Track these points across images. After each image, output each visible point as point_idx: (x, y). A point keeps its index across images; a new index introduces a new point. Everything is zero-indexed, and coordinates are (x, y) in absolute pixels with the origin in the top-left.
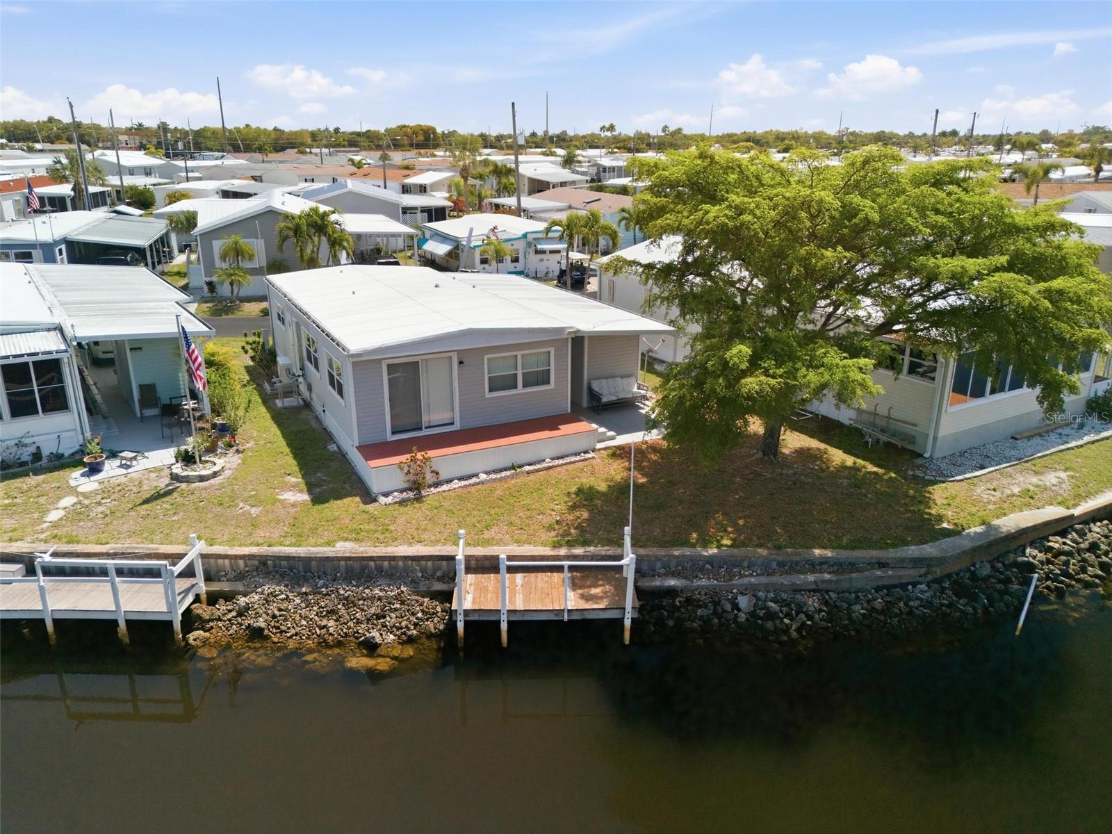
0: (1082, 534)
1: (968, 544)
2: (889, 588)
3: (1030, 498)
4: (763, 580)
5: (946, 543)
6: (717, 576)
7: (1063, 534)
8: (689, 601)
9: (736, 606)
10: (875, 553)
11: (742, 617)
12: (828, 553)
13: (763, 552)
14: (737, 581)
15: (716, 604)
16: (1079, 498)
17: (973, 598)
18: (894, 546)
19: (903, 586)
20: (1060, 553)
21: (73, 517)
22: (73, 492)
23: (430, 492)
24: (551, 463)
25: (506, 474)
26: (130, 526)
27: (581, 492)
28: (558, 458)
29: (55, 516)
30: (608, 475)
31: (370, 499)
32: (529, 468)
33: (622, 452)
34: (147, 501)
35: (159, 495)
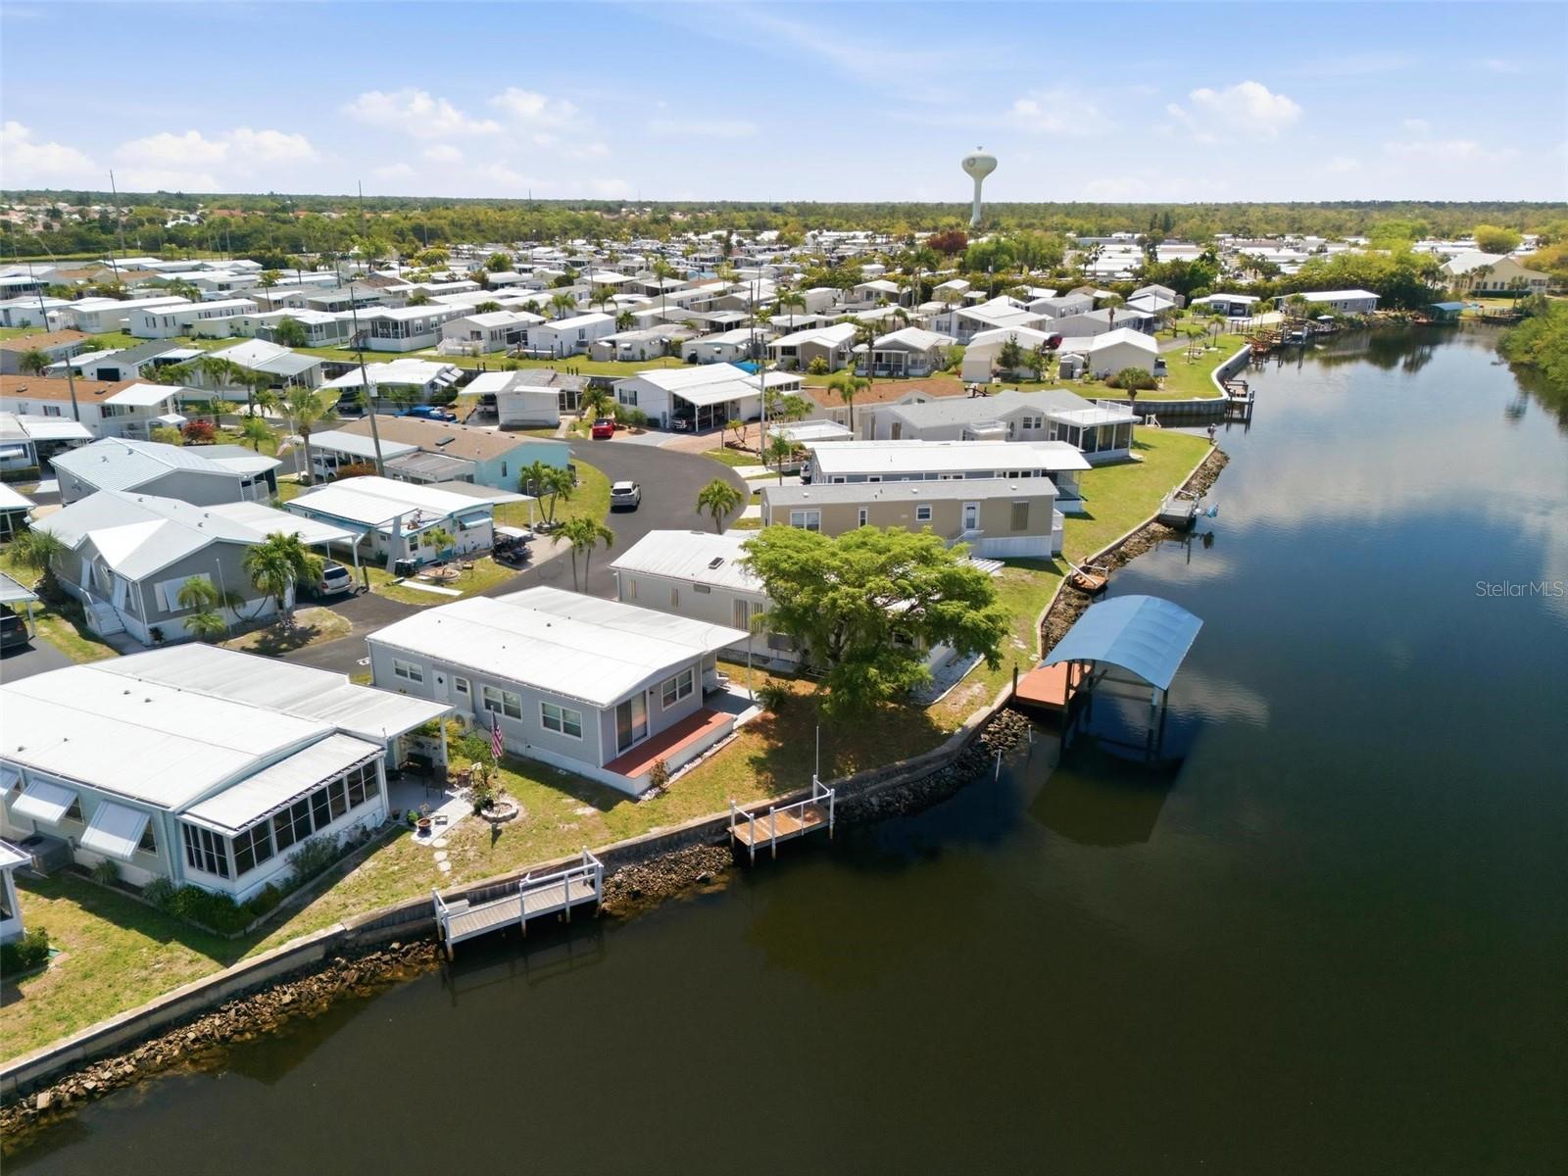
0: (1000, 719)
1: (960, 741)
2: (934, 773)
3: (972, 704)
4: (878, 786)
5: (950, 741)
6: (856, 790)
7: (992, 722)
8: (847, 808)
9: (871, 804)
10: (922, 757)
11: (877, 808)
12: (903, 763)
13: (873, 771)
14: (866, 790)
15: (861, 805)
16: (993, 698)
17: (969, 768)
18: (929, 750)
19: (940, 771)
20: (995, 733)
21: (459, 863)
22: (433, 849)
23: (666, 785)
24: (717, 747)
25: (698, 761)
26: (506, 858)
27: (754, 761)
28: (718, 742)
29: (445, 866)
30: (757, 745)
31: (635, 799)
32: (707, 754)
33: (751, 728)
34: (494, 840)
35: (496, 834)
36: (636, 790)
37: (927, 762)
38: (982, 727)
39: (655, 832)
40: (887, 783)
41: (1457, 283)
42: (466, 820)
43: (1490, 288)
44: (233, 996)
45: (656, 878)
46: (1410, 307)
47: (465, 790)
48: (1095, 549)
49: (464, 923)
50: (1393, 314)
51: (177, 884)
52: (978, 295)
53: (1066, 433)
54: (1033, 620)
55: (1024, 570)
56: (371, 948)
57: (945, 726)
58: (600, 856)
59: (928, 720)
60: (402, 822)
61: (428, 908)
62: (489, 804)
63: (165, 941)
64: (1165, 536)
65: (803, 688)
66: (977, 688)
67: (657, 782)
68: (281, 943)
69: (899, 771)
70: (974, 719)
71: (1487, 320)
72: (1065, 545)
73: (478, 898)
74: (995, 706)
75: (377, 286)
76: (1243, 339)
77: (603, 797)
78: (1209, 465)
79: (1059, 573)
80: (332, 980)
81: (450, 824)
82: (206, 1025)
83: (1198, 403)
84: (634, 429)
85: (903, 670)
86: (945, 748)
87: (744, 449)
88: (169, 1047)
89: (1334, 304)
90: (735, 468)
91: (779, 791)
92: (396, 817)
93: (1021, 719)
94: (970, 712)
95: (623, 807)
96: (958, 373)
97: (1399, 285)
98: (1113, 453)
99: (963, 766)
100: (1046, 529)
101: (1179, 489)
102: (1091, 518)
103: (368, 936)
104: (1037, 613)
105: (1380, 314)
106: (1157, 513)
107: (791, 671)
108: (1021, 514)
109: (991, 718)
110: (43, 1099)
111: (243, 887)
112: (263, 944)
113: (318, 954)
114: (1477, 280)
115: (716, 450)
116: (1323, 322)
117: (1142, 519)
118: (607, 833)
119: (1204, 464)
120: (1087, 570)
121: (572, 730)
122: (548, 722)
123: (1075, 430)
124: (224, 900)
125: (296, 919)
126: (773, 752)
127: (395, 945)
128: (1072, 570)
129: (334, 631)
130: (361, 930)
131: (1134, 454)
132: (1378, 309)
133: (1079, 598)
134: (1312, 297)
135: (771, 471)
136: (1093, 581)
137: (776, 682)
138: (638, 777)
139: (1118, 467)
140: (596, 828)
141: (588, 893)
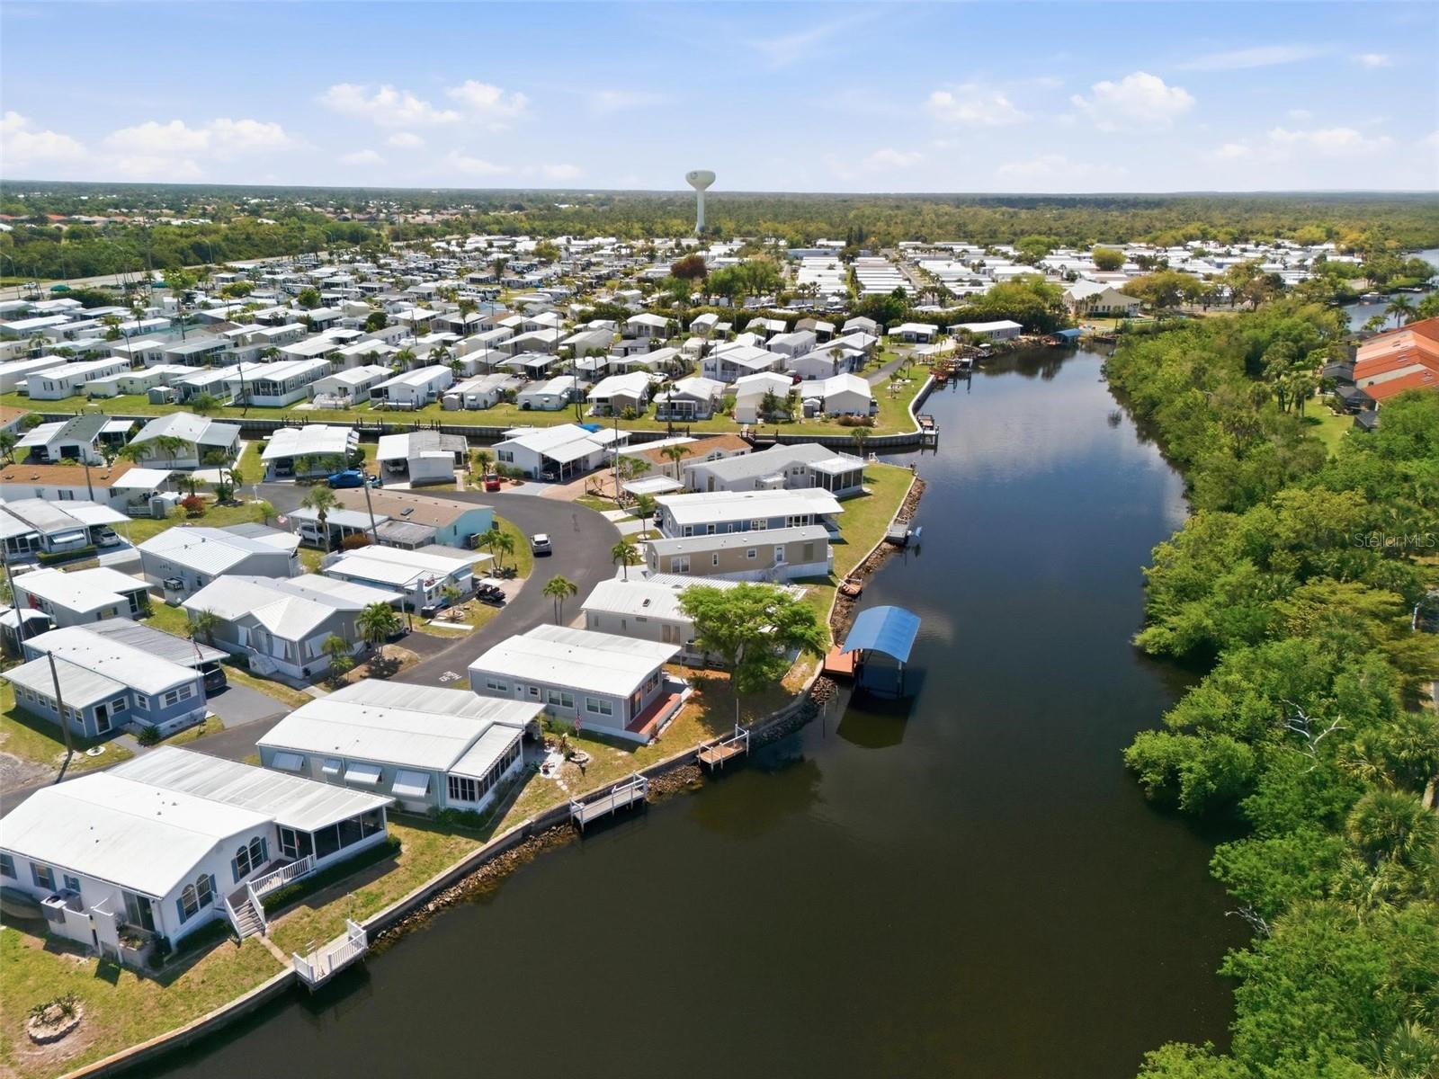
0: (819, 683)
1: (802, 698)
2: (791, 717)
3: (804, 676)
4: (765, 727)
5: (797, 699)
6: (757, 730)
8: (755, 739)
10: (785, 709)
11: (767, 738)
12: (776, 713)
13: (763, 719)
14: (762, 729)
15: (761, 737)
16: (814, 671)
17: (808, 713)
18: (787, 705)
19: (794, 716)
20: (818, 692)
21: (572, 786)
22: (554, 780)
23: (659, 736)
24: (677, 713)
25: (670, 722)
26: (593, 781)
27: (699, 719)
28: (676, 710)
29: (565, 788)
30: (696, 710)
31: (645, 746)
32: (673, 718)
33: (690, 701)
34: (583, 773)
35: (583, 769)
36: (645, 740)
37: (788, 711)
38: (811, 689)
39: (662, 761)
40: (769, 725)
41: (1077, 308)
42: (564, 764)
43: (1100, 310)
44: (489, 858)
45: (667, 784)
46: (1044, 332)
47: (554, 748)
48: (852, 565)
49: (588, 813)
50: (1032, 338)
51: (442, 808)
52: (726, 326)
53: (822, 480)
54: (825, 619)
55: (813, 586)
56: (544, 830)
57: (793, 690)
58: (643, 774)
59: (783, 688)
60: (531, 768)
61: (566, 808)
62: (573, 755)
63: (450, 835)
64: (891, 550)
65: (713, 675)
66: (804, 666)
67: (654, 734)
68: (504, 831)
69: (774, 718)
70: (807, 685)
71: (1097, 340)
72: (835, 565)
73: (588, 801)
74: (816, 676)
75: (217, 332)
76: (927, 369)
77: (631, 746)
78: (914, 493)
79: (834, 585)
80: (531, 846)
81: (557, 766)
82: (486, 870)
83: (902, 437)
84: (515, 481)
85: (779, 665)
86: (795, 704)
87: (603, 496)
88: (471, 882)
89: (991, 333)
90: (602, 513)
91: (717, 734)
92: (527, 766)
93: (829, 682)
94: (804, 680)
95: (640, 749)
96: (730, 414)
97: (1035, 316)
98: (853, 489)
99: (806, 712)
100: (823, 558)
101: (895, 517)
102: (845, 543)
103: (541, 824)
104: (826, 615)
105: (1023, 338)
106: (885, 536)
107: (700, 665)
108: (809, 550)
109: (815, 684)
110: (431, 907)
111: (480, 805)
112: (496, 832)
113: (519, 836)
114: (1090, 304)
115: (582, 497)
116: (983, 348)
117: (876, 541)
118: (637, 764)
119: (910, 493)
120: (848, 582)
121: (606, 711)
122: (590, 708)
123: (827, 476)
124: (472, 813)
125: (505, 819)
126: (706, 713)
127: (554, 828)
128: (841, 583)
129: (410, 661)
130: (539, 821)
131: (866, 489)
132: (1022, 334)
133: (847, 600)
134: (976, 328)
135: (629, 515)
136: (854, 589)
137: (698, 673)
138: (645, 731)
139: (857, 500)
140: (632, 762)
141: (638, 794)
